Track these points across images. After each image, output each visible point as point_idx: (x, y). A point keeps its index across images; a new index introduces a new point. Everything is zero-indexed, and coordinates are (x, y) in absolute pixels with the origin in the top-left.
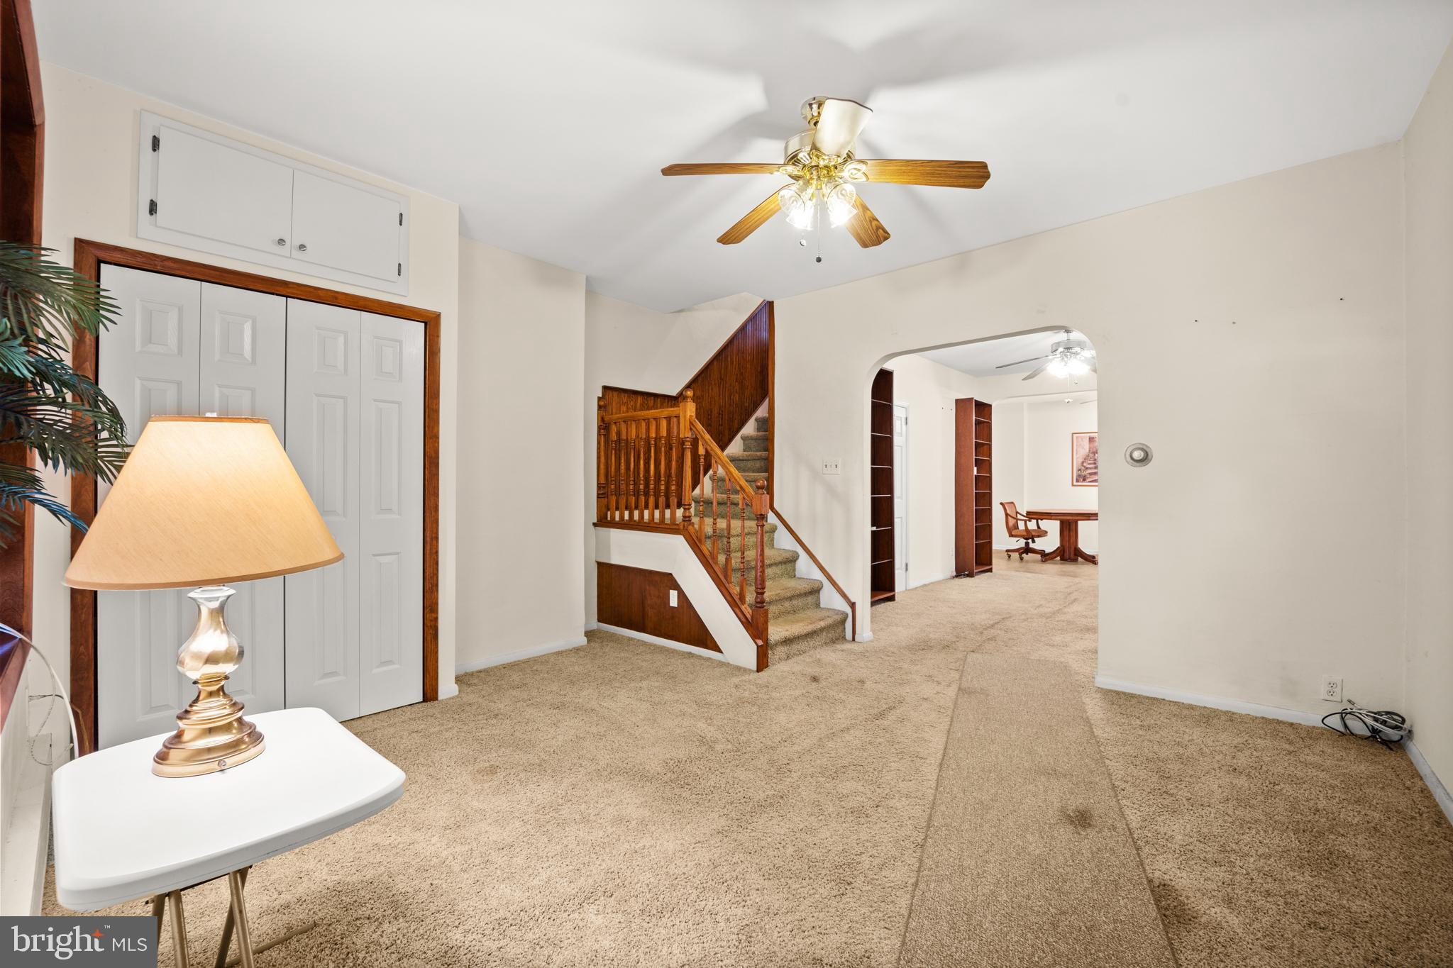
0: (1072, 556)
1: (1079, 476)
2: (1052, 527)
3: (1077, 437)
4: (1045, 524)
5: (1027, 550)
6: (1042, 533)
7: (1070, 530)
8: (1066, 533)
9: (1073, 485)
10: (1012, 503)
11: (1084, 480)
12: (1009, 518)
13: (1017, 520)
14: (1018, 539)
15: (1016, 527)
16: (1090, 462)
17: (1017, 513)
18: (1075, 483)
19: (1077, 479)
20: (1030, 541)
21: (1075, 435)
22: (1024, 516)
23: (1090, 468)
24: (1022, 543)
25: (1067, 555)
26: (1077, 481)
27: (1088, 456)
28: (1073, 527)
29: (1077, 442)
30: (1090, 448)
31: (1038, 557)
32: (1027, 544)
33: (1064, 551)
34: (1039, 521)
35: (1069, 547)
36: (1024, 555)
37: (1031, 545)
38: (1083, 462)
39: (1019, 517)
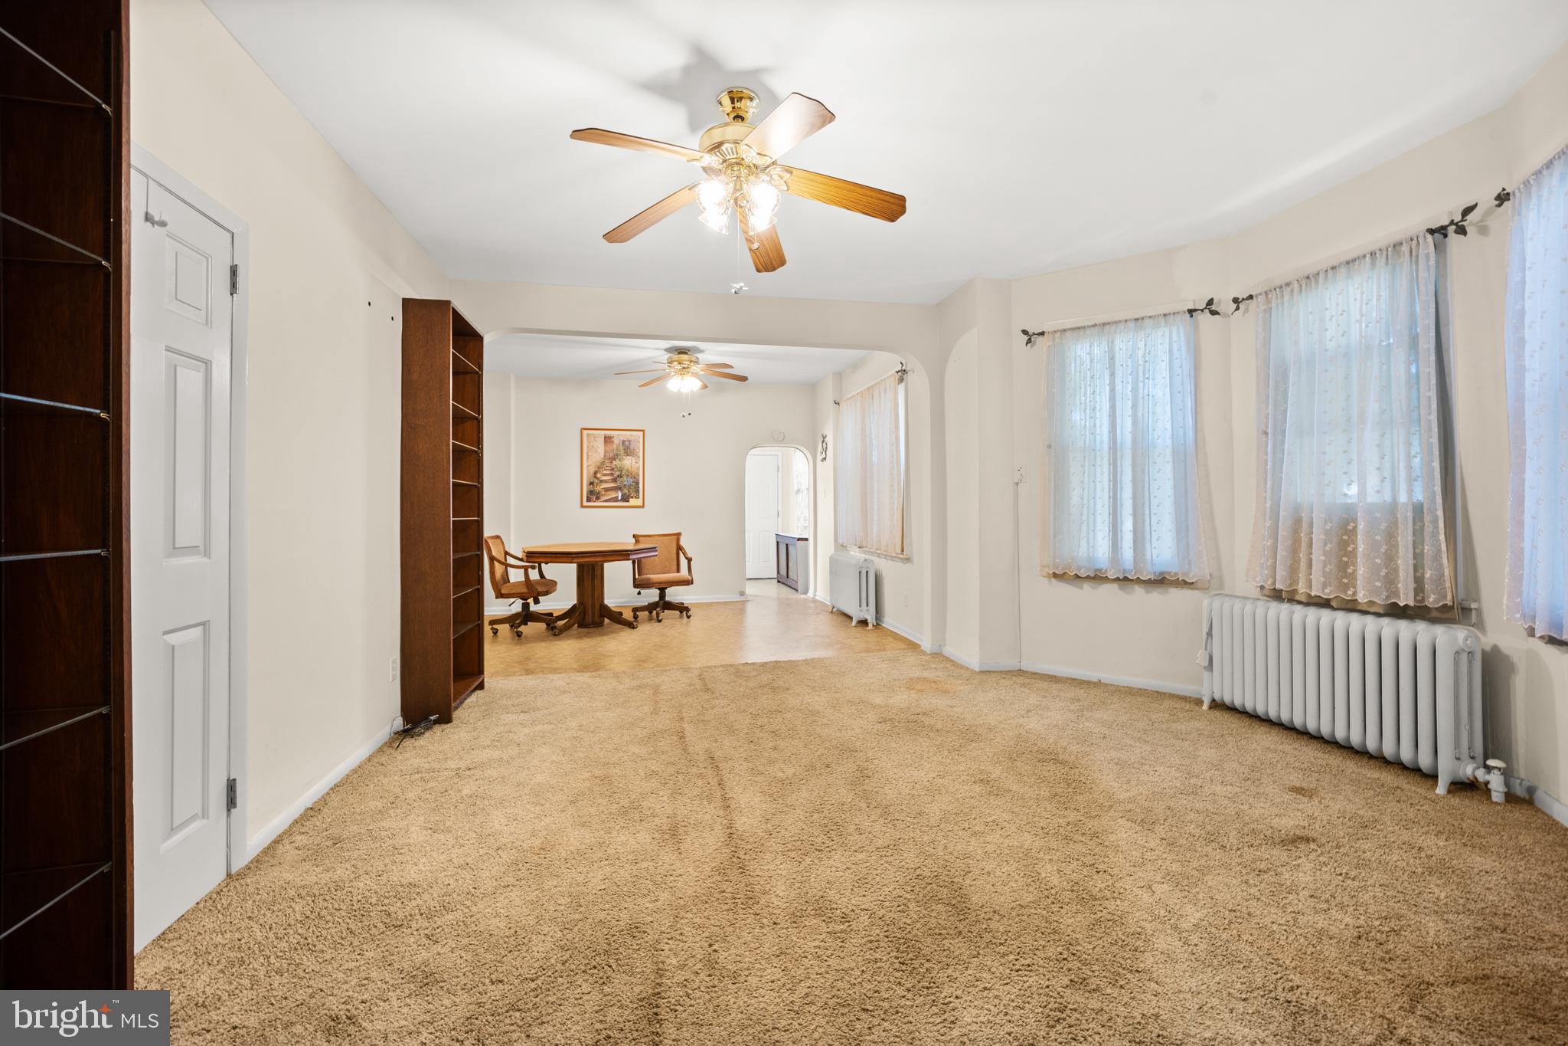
0: (597, 619)
1: (591, 492)
2: (565, 575)
3: (588, 435)
4: (551, 570)
5: (526, 616)
6: (548, 587)
7: (593, 579)
8: (587, 583)
9: (582, 506)
10: (498, 537)
11: (598, 498)
12: (496, 563)
13: (507, 565)
14: (512, 600)
15: (506, 578)
16: (605, 472)
17: (507, 553)
18: (585, 503)
19: (587, 497)
20: (531, 601)
21: (585, 432)
22: (521, 560)
23: (606, 482)
24: (517, 606)
25: (589, 619)
26: (589, 500)
27: (603, 463)
28: (598, 573)
29: (589, 442)
30: (605, 452)
31: (542, 626)
32: (526, 606)
33: (585, 613)
34: (543, 565)
35: (593, 606)
36: (522, 628)
37: (533, 608)
38: (596, 473)
39: (511, 561)
